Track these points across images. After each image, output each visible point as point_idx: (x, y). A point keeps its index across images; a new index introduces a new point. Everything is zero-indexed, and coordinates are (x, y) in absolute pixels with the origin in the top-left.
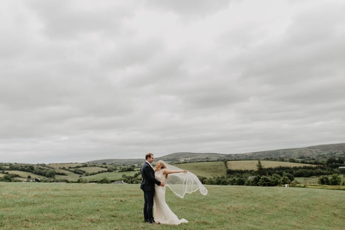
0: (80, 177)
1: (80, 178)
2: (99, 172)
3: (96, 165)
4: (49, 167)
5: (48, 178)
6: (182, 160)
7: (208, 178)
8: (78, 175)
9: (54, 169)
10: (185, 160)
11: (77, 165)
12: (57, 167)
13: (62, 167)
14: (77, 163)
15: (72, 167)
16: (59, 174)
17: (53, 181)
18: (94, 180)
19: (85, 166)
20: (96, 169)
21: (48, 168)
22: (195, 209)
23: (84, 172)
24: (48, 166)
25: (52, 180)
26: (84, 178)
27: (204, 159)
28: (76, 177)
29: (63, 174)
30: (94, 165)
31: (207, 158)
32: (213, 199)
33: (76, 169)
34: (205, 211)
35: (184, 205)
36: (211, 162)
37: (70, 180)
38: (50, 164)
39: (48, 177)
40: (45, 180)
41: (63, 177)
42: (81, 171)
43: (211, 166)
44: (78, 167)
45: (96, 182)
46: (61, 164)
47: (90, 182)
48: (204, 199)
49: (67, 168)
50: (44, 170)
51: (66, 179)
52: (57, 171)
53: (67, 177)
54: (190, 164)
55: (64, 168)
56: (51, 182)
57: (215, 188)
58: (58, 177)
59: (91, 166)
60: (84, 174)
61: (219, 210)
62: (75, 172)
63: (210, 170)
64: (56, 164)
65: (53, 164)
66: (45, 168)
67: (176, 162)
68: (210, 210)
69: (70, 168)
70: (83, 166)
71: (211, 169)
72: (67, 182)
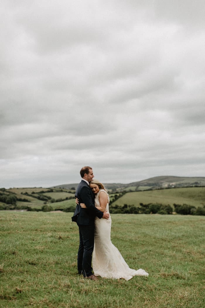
0: (45, 203)
1: (44, 205)
2: (67, 199)
3: (63, 190)
4: (10, 191)
5: (8, 205)
6: (166, 185)
7: (197, 207)
8: (42, 202)
9: (16, 194)
10: (169, 185)
11: (41, 190)
12: (18, 192)
13: (24, 192)
14: (41, 188)
15: (35, 192)
16: (20, 200)
17: (14, 209)
18: (61, 208)
19: (51, 190)
20: (64, 195)
21: (8, 193)
22: (166, 251)
23: (50, 198)
24: (7, 191)
25: (13, 207)
26: (49, 204)
27: (192, 184)
28: (40, 204)
29: (25, 200)
30: (61, 189)
31: (196, 183)
32: (196, 237)
33: (40, 194)
34: (181, 254)
35: (152, 245)
36: (201, 188)
37: (33, 207)
38: (11, 189)
39: (8, 203)
40: (4, 207)
41: (25, 204)
42: (45, 196)
43: (201, 192)
44: (43, 192)
45: (61, 210)
46: (24, 188)
47: (56, 210)
48: (183, 236)
49: (30, 193)
50: (4, 196)
51: (29, 206)
52: (18, 197)
53: (30, 203)
54: (174, 190)
55: (26, 194)
56: (11, 209)
57: (201, 220)
58: (19, 204)
59: (57, 191)
60: (49, 200)
61: (203, 254)
62: (39, 198)
63: (200, 198)
64: (18, 188)
65: (14, 188)
66: (5, 193)
67: (158, 187)
68: (189, 253)
69: (33, 193)
70: (49, 192)
71: (201, 196)
72: (29, 209)
